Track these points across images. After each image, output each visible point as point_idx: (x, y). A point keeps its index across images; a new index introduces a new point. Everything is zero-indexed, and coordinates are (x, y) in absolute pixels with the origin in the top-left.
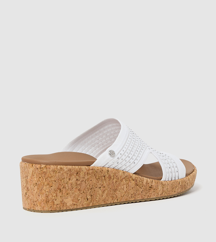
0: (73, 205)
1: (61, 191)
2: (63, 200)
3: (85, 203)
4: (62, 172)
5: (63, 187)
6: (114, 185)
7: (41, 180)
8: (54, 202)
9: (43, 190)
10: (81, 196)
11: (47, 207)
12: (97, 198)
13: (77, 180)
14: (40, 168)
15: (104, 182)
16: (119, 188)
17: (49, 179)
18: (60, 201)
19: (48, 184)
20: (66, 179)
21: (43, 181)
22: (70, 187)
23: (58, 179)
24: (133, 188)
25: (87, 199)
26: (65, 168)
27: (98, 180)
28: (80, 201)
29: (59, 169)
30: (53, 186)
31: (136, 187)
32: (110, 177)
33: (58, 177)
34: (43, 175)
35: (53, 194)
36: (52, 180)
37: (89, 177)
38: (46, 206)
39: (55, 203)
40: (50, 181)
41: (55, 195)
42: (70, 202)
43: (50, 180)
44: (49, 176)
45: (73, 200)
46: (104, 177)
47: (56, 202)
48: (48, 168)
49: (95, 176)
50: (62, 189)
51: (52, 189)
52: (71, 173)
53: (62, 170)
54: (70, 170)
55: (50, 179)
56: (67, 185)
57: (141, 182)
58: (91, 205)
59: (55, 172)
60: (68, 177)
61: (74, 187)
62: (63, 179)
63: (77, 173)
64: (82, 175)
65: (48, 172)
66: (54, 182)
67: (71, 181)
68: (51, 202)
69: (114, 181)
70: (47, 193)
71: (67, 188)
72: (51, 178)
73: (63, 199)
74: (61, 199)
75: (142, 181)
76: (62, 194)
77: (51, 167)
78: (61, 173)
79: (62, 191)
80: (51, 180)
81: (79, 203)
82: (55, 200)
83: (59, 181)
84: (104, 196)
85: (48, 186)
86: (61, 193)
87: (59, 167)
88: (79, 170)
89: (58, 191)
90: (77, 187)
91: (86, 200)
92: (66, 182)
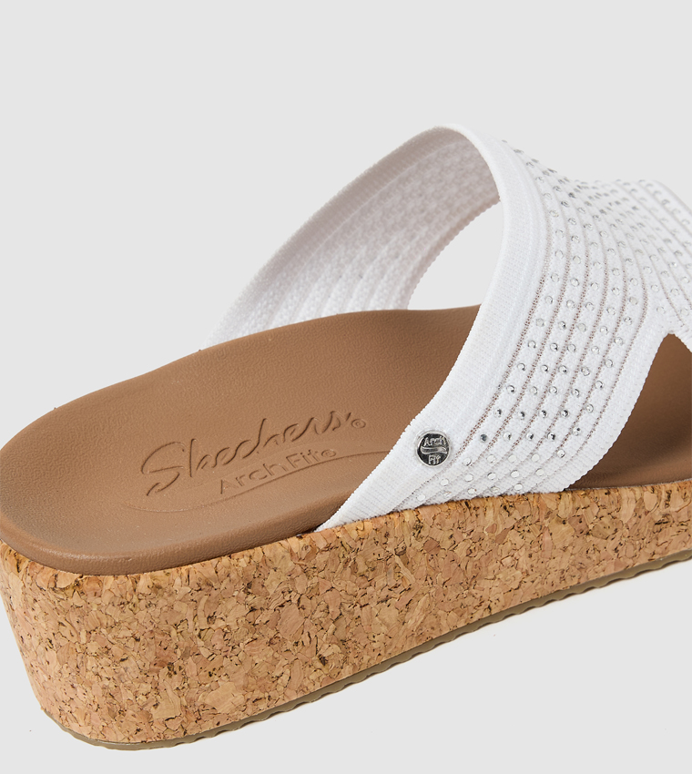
0: (250, 703)
1: (176, 669)
2: (191, 701)
3: (314, 679)
4: (162, 602)
5: (184, 656)
6: (463, 567)
7: (66, 633)
8: (149, 715)
9: (87, 670)
10: (286, 662)
11: (118, 733)
12: (376, 639)
13: (253, 610)
14: (53, 590)
15: (405, 572)
16: (490, 568)
17: (104, 631)
18: (178, 704)
19: (107, 653)
20: (191, 623)
21: (79, 637)
22: (217, 647)
23: (152, 631)
24: (565, 549)
25: (323, 661)
26: (178, 581)
27: (371, 575)
28: (285, 678)
29: (147, 591)
30: (131, 658)
31: (580, 541)
32: (433, 548)
33: (148, 624)
34: (74, 618)
35: (137, 685)
36: (121, 636)
37: (315, 580)
38: (115, 728)
39: (155, 717)
40: (113, 641)
41: (146, 688)
42: (231, 699)
43: (110, 637)
44: (105, 622)
45: (245, 688)
46: (402, 553)
47: (157, 714)
48: (90, 594)
49: (349, 570)
50: (177, 664)
51: (126, 669)
52: (214, 593)
53: (166, 594)
54: (205, 585)
55: (109, 632)
56: (200, 643)
57: (606, 520)
58: (347, 672)
59: (131, 606)
60: (200, 613)
61: (243, 640)
62: (176, 626)
63: (249, 586)
64: (273, 584)
65: (95, 609)
66: (131, 643)
67: (221, 624)
68: (134, 716)
69: (461, 551)
70: (107, 683)
71: (205, 653)
72: (113, 630)
73: (191, 696)
74: (183, 699)
75: (614, 514)
76: (185, 678)
77: (106, 587)
78: (160, 605)
79: (180, 668)
80: (114, 637)
81: (281, 688)
82: (151, 704)
83: (159, 638)
84: (411, 623)
85: (104, 660)
86: (175, 677)
87: (145, 581)
88: (253, 572)
89: (158, 672)
90: (256, 636)
91: (319, 665)
92: (197, 633)
